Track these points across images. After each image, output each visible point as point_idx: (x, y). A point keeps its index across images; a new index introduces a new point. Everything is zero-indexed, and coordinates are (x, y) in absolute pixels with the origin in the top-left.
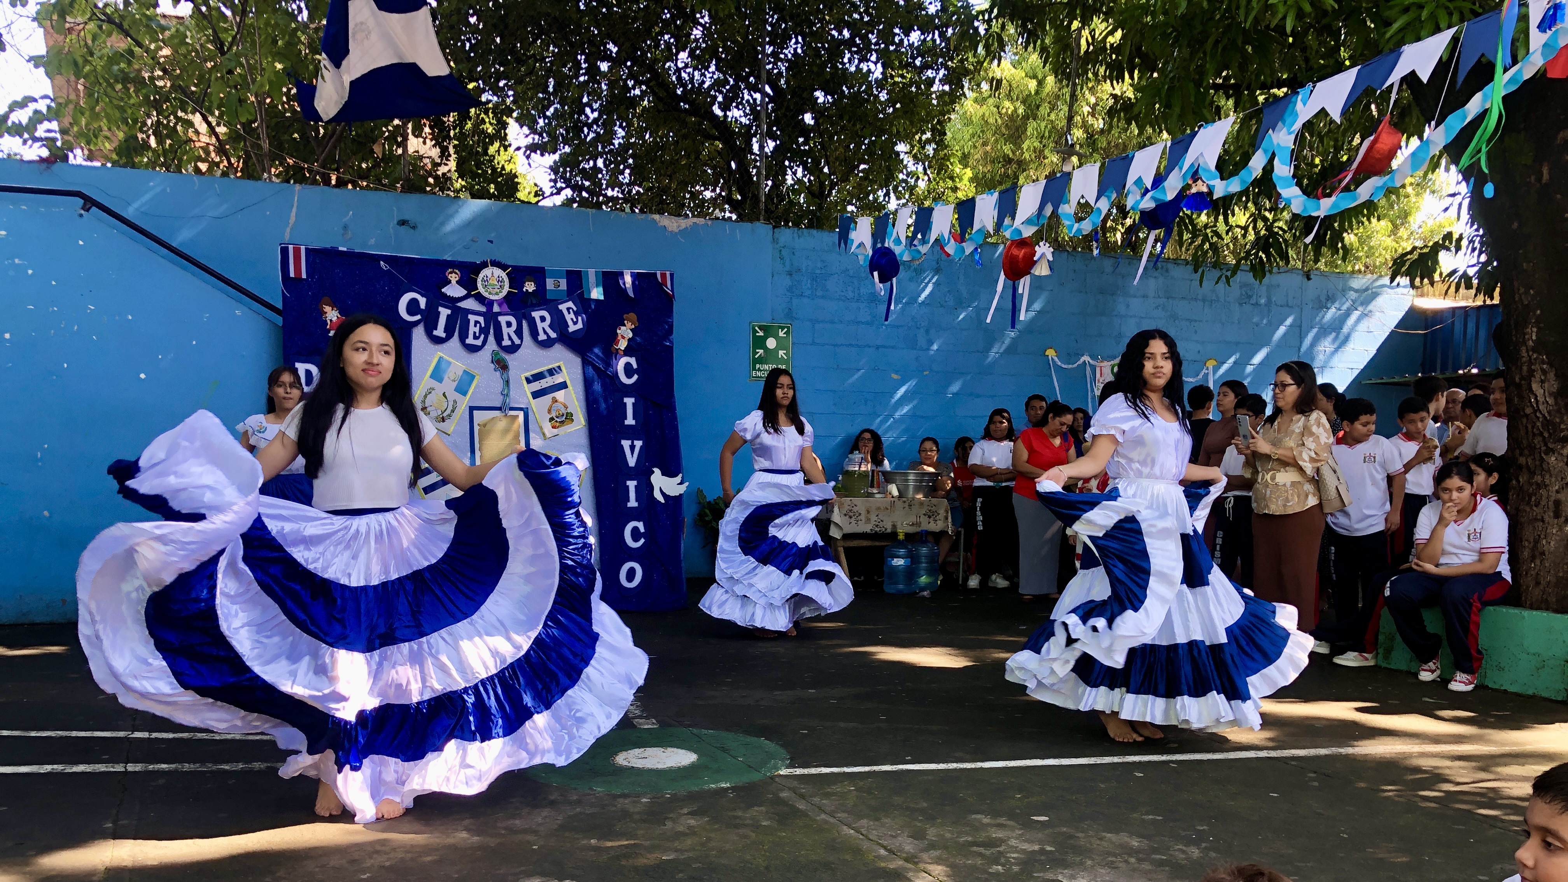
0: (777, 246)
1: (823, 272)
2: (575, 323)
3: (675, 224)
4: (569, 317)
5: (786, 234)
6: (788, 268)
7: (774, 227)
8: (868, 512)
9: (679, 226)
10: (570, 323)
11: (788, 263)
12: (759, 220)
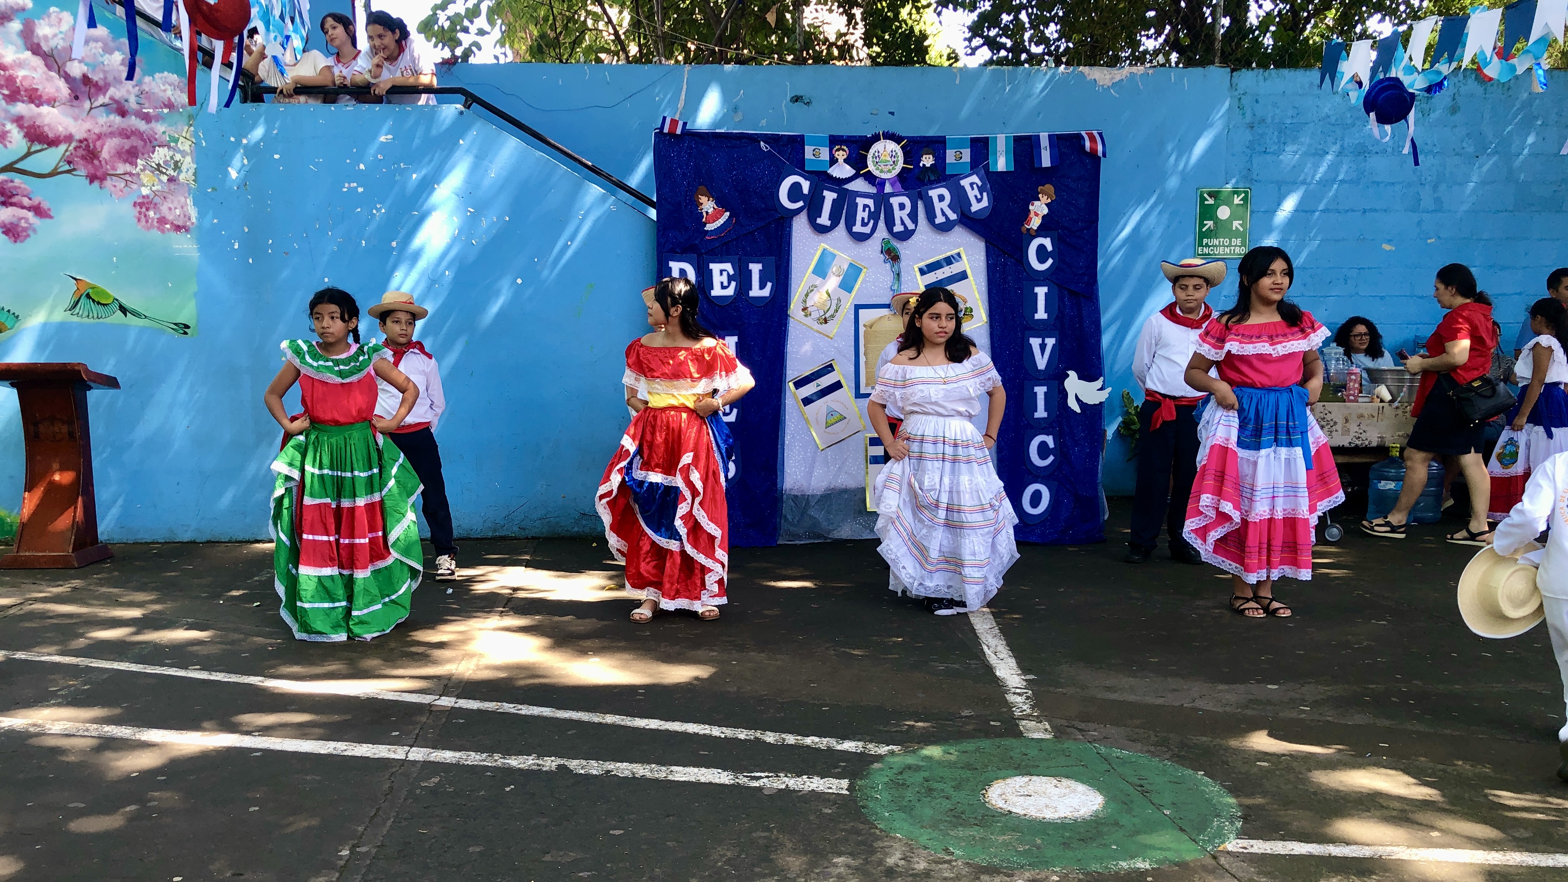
0: (1236, 93)
1: (1295, 121)
2: (979, 201)
3: (1108, 77)
4: (972, 194)
5: (1248, 78)
6: (1248, 118)
7: (1233, 71)
8: (1347, 421)
9: (1113, 78)
10: (973, 201)
11: (1249, 114)
12: (1213, 63)
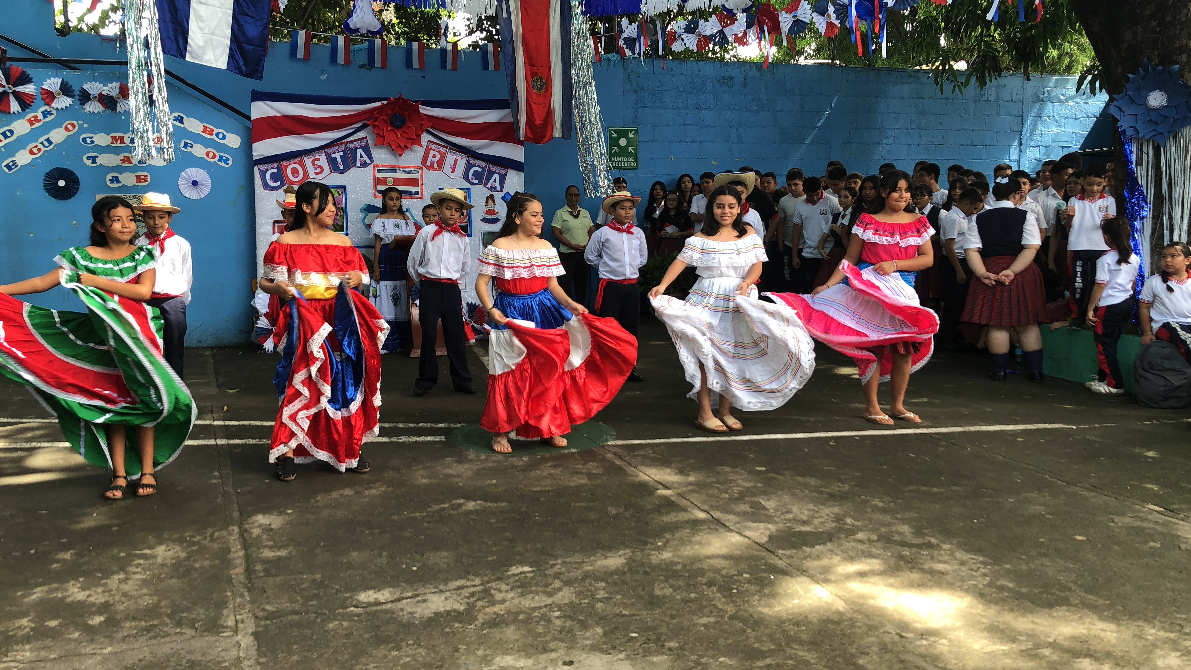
0: (627, 72)
1: (660, 89)
5: (633, 63)
6: (634, 87)
11: (634, 83)
